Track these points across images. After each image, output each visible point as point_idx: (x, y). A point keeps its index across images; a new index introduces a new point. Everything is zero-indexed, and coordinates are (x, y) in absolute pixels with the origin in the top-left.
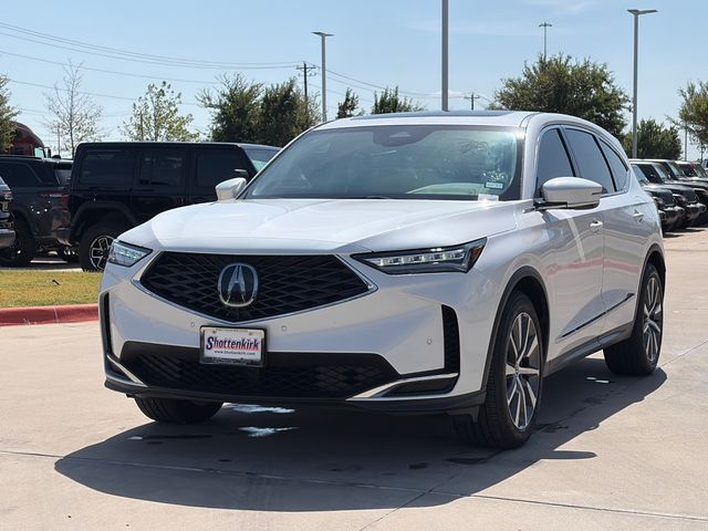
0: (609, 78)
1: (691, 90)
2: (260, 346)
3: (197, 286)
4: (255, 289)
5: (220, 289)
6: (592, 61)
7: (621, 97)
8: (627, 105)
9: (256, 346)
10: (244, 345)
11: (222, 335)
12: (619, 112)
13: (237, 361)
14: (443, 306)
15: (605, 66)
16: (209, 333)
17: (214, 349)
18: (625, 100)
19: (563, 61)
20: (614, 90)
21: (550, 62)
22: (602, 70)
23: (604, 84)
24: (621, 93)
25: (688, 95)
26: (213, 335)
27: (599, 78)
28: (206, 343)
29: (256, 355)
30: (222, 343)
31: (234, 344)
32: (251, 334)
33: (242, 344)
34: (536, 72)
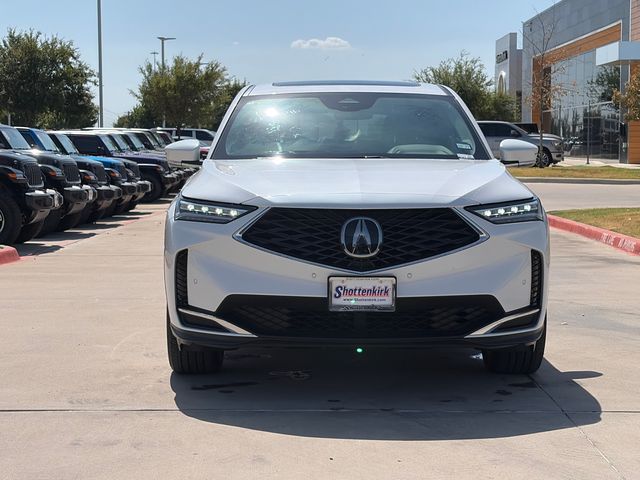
0: (75, 54)
1: (149, 67)
2: (390, 293)
3: (313, 240)
4: (380, 240)
5: (343, 242)
6: (59, 38)
7: (87, 72)
8: (93, 79)
9: (386, 292)
10: (374, 292)
11: (352, 283)
12: (85, 86)
13: (368, 307)
14: (532, 251)
15: (71, 43)
16: (336, 282)
17: (342, 298)
18: (91, 75)
19: (34, 36)
20: (80, 65)
21: (19, 37)
22: (69, 47)
23: (71, 59)
24: (87, 69)
25: (147, 73)
26: (341, 284)
27: (66, 53)
28: (334, 292)
29: (387, 301)
30: (352, 292)
31: (364, 292)
32: (381, 282)
33: (373, 292)
34: (5, 45)
